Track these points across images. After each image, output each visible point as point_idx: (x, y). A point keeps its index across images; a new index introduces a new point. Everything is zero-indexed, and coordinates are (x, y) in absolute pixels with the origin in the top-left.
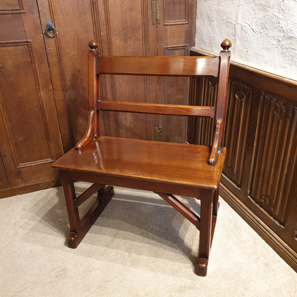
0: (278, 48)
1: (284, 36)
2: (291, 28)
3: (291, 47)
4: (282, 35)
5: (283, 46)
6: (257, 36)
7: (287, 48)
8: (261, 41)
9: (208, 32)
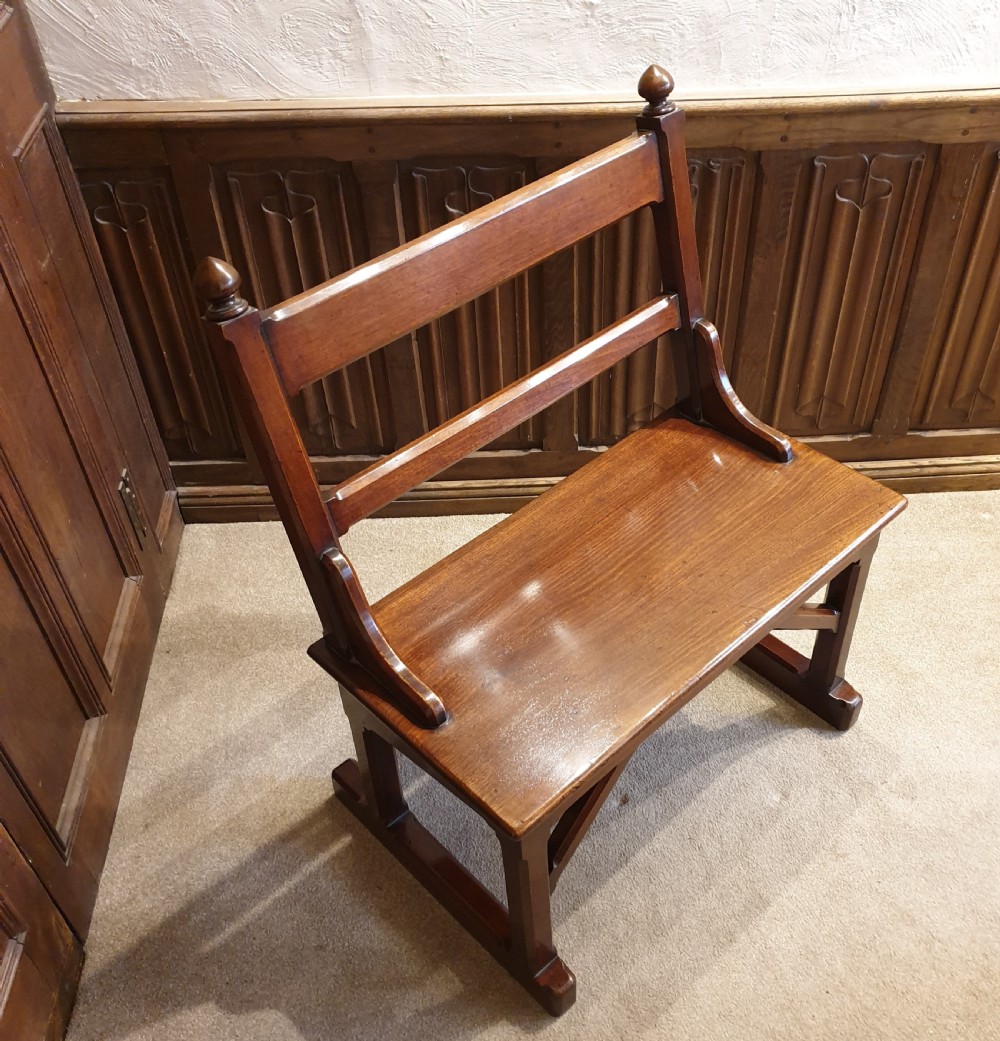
0: (587, 25)
3: (645, 15)
7: (623, 22)
9: (152, 26)
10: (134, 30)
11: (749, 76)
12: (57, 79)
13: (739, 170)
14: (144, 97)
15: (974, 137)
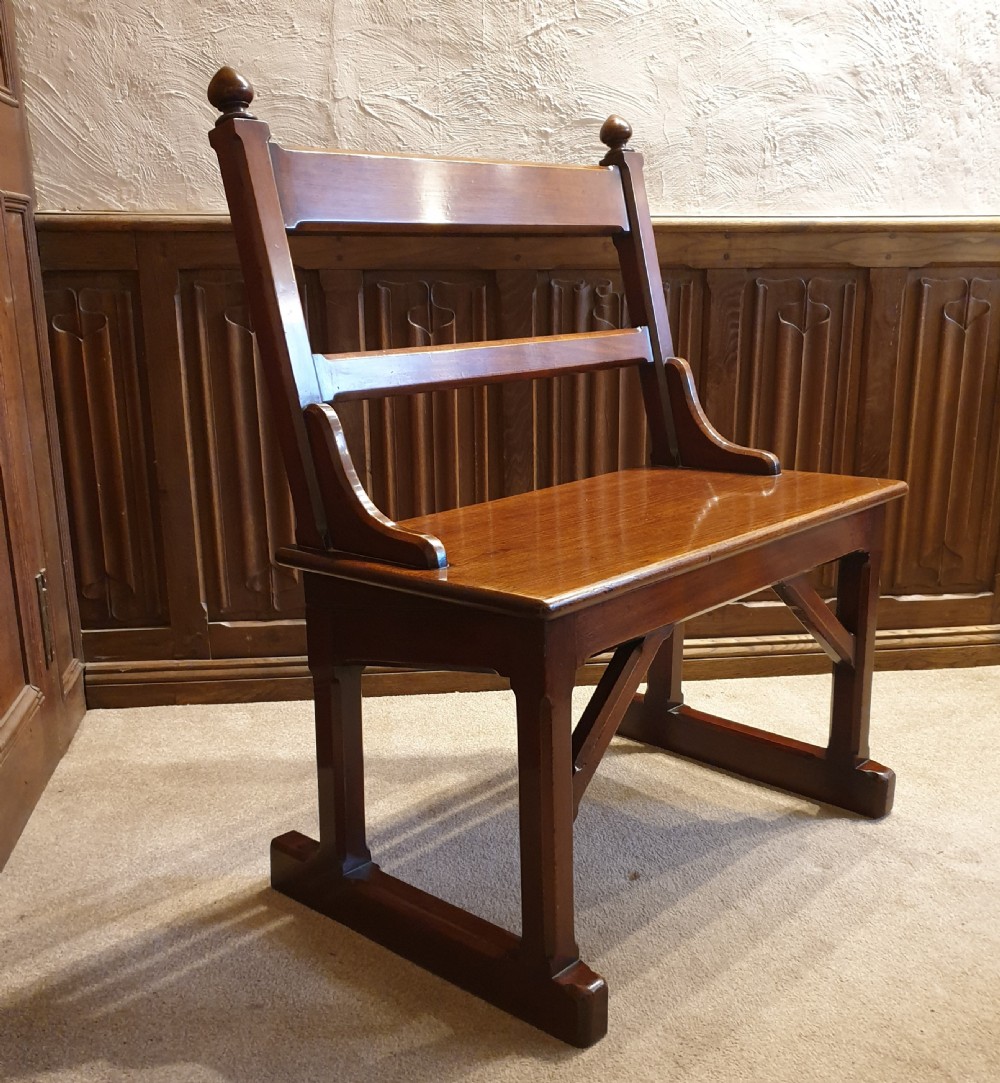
0: (542, 152)
1: (562, 120)
2: (581, 99)
4: (553, 117)
5: (563, 144)
6: (444, 128)
8: (470, 141)
9: (142, 140)
10: (125, 143)
11: (689, 204)
12: (42, 188)
13: (687, 288)
14: (123, 209)
15: (895, 262)
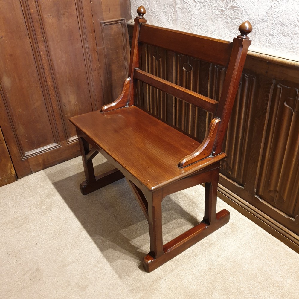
0: (221, 17)
3: (235, 16)
5: (227, 15)
6: (198, 6)
7: (231, 18)
8: (204, 11)
